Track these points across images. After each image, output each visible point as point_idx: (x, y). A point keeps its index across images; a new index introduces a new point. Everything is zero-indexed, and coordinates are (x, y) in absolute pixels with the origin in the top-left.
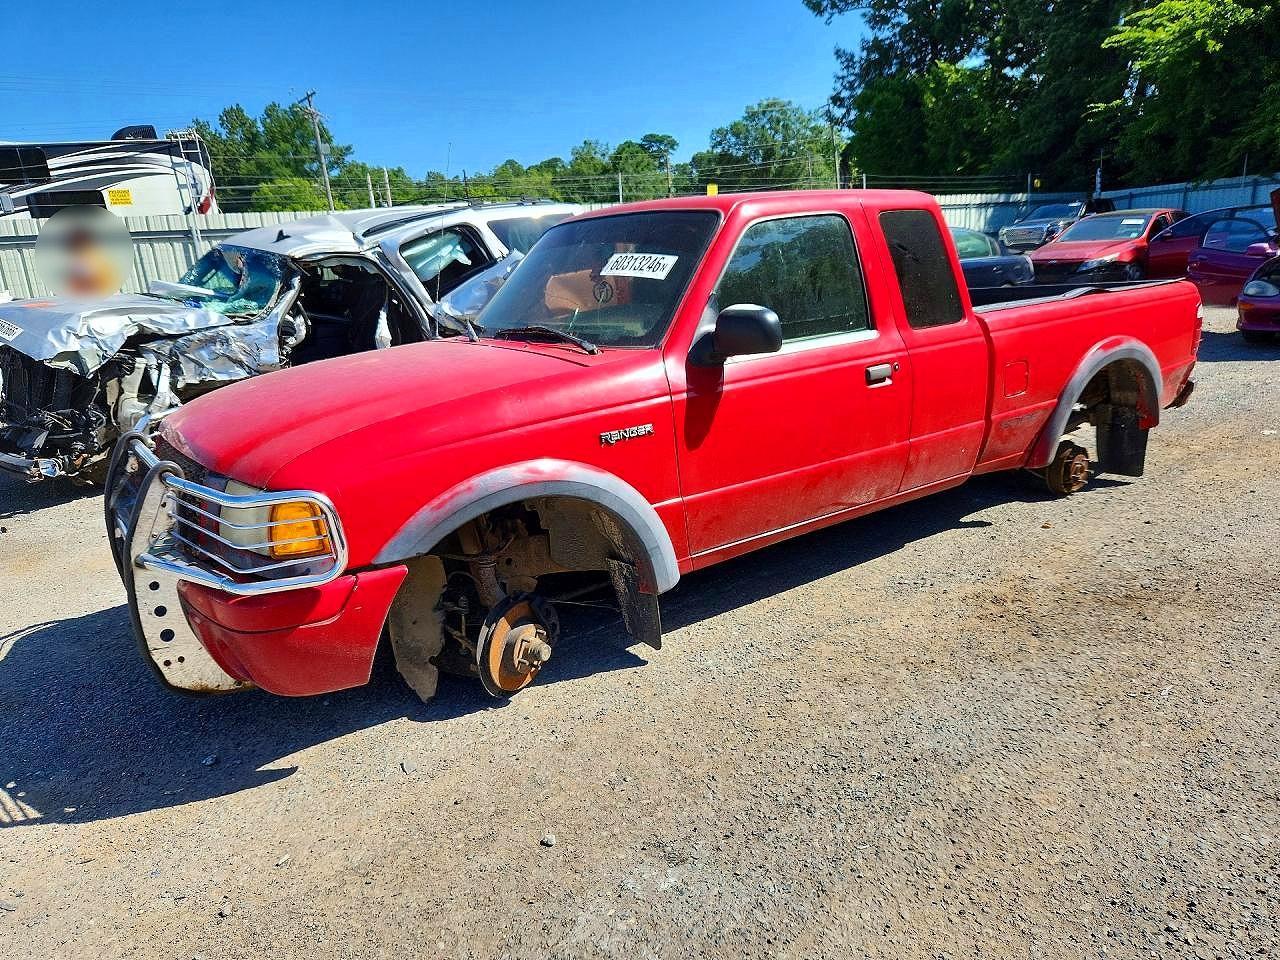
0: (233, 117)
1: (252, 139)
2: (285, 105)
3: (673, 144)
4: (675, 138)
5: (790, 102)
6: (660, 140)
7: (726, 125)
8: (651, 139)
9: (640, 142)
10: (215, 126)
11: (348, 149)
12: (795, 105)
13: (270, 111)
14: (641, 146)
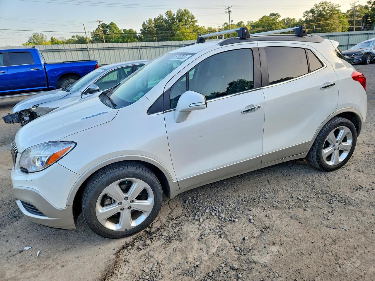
0: (169, 13)
1: (173, 19)
2: (183, 10)
3: (279, 16)
4: (280, 14)
5: (330, 2)
6: (275, 15)
7: (309, 10)
8: (271, 15)
9: (268, 16)
10: (164, 16)
11: (197, 21)
12: (332, 3)
13: (179, 12)
14: (269, 17)
